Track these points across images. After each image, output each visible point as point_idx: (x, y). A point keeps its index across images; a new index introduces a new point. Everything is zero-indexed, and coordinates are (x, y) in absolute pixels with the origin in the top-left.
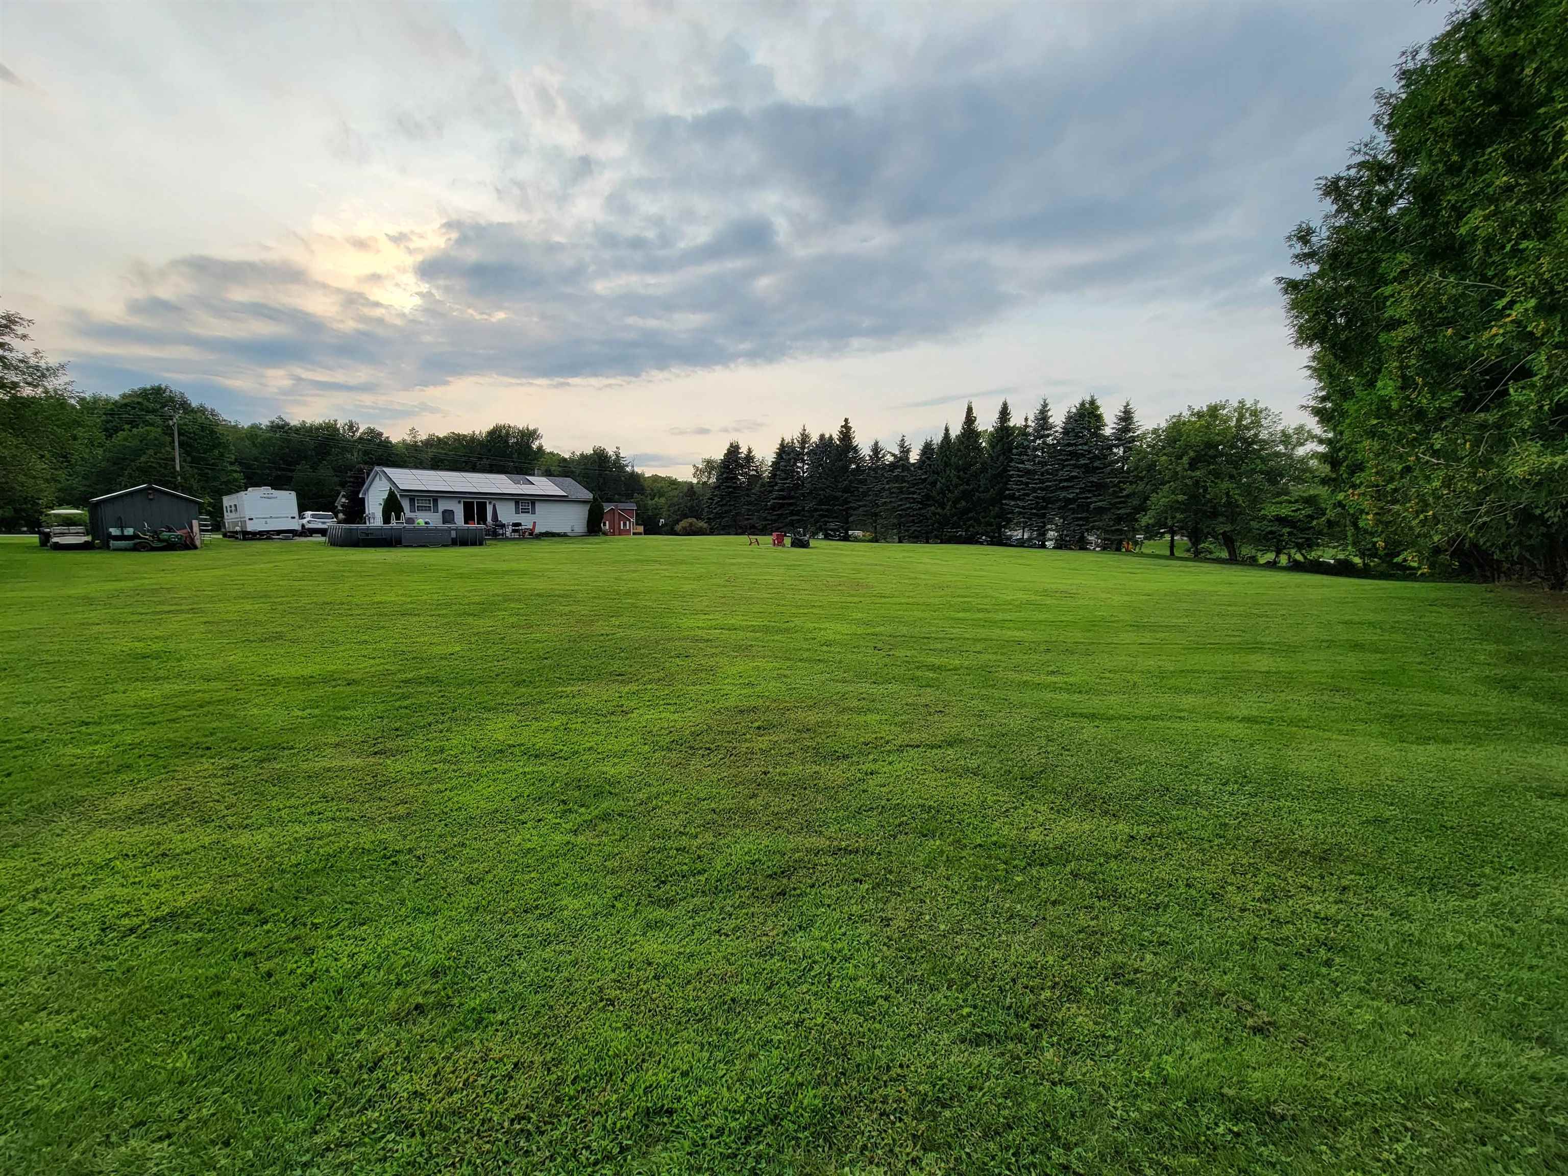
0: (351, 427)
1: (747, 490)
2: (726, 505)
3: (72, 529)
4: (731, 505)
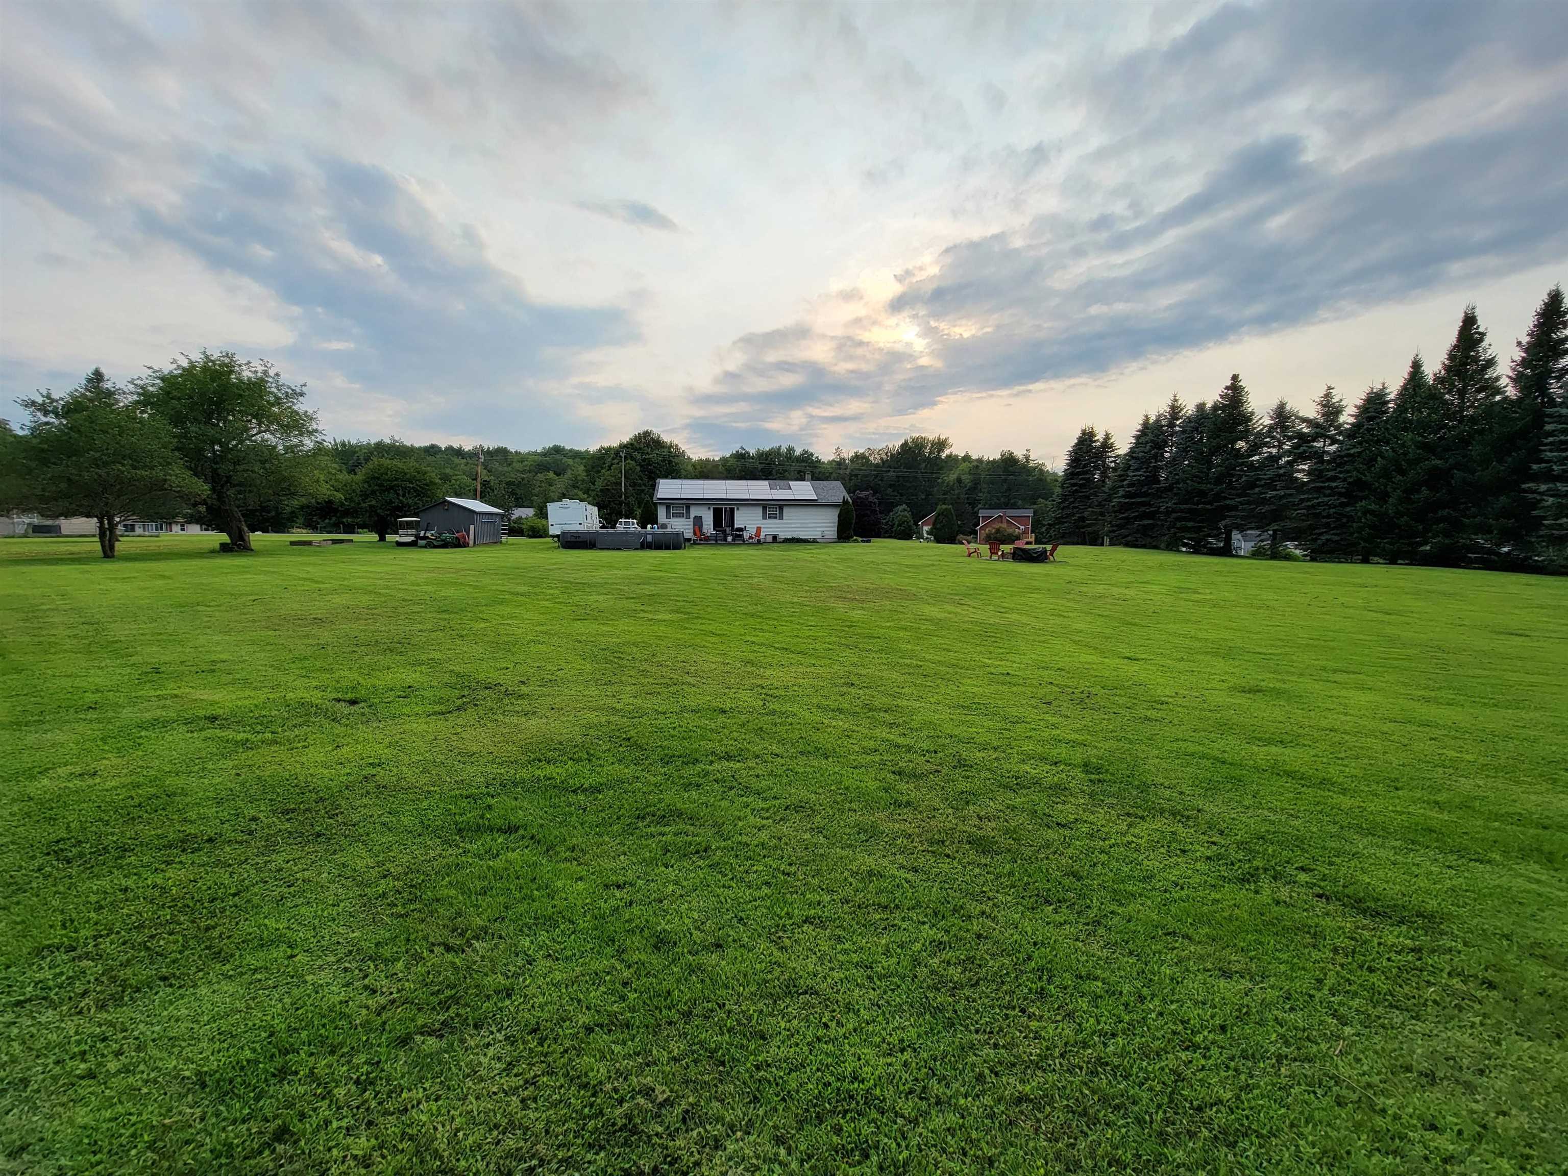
0: (791, 450)
1: (1097, 487)
2: (1068, 507)
3: (410, 531)
4: (1074, 507)
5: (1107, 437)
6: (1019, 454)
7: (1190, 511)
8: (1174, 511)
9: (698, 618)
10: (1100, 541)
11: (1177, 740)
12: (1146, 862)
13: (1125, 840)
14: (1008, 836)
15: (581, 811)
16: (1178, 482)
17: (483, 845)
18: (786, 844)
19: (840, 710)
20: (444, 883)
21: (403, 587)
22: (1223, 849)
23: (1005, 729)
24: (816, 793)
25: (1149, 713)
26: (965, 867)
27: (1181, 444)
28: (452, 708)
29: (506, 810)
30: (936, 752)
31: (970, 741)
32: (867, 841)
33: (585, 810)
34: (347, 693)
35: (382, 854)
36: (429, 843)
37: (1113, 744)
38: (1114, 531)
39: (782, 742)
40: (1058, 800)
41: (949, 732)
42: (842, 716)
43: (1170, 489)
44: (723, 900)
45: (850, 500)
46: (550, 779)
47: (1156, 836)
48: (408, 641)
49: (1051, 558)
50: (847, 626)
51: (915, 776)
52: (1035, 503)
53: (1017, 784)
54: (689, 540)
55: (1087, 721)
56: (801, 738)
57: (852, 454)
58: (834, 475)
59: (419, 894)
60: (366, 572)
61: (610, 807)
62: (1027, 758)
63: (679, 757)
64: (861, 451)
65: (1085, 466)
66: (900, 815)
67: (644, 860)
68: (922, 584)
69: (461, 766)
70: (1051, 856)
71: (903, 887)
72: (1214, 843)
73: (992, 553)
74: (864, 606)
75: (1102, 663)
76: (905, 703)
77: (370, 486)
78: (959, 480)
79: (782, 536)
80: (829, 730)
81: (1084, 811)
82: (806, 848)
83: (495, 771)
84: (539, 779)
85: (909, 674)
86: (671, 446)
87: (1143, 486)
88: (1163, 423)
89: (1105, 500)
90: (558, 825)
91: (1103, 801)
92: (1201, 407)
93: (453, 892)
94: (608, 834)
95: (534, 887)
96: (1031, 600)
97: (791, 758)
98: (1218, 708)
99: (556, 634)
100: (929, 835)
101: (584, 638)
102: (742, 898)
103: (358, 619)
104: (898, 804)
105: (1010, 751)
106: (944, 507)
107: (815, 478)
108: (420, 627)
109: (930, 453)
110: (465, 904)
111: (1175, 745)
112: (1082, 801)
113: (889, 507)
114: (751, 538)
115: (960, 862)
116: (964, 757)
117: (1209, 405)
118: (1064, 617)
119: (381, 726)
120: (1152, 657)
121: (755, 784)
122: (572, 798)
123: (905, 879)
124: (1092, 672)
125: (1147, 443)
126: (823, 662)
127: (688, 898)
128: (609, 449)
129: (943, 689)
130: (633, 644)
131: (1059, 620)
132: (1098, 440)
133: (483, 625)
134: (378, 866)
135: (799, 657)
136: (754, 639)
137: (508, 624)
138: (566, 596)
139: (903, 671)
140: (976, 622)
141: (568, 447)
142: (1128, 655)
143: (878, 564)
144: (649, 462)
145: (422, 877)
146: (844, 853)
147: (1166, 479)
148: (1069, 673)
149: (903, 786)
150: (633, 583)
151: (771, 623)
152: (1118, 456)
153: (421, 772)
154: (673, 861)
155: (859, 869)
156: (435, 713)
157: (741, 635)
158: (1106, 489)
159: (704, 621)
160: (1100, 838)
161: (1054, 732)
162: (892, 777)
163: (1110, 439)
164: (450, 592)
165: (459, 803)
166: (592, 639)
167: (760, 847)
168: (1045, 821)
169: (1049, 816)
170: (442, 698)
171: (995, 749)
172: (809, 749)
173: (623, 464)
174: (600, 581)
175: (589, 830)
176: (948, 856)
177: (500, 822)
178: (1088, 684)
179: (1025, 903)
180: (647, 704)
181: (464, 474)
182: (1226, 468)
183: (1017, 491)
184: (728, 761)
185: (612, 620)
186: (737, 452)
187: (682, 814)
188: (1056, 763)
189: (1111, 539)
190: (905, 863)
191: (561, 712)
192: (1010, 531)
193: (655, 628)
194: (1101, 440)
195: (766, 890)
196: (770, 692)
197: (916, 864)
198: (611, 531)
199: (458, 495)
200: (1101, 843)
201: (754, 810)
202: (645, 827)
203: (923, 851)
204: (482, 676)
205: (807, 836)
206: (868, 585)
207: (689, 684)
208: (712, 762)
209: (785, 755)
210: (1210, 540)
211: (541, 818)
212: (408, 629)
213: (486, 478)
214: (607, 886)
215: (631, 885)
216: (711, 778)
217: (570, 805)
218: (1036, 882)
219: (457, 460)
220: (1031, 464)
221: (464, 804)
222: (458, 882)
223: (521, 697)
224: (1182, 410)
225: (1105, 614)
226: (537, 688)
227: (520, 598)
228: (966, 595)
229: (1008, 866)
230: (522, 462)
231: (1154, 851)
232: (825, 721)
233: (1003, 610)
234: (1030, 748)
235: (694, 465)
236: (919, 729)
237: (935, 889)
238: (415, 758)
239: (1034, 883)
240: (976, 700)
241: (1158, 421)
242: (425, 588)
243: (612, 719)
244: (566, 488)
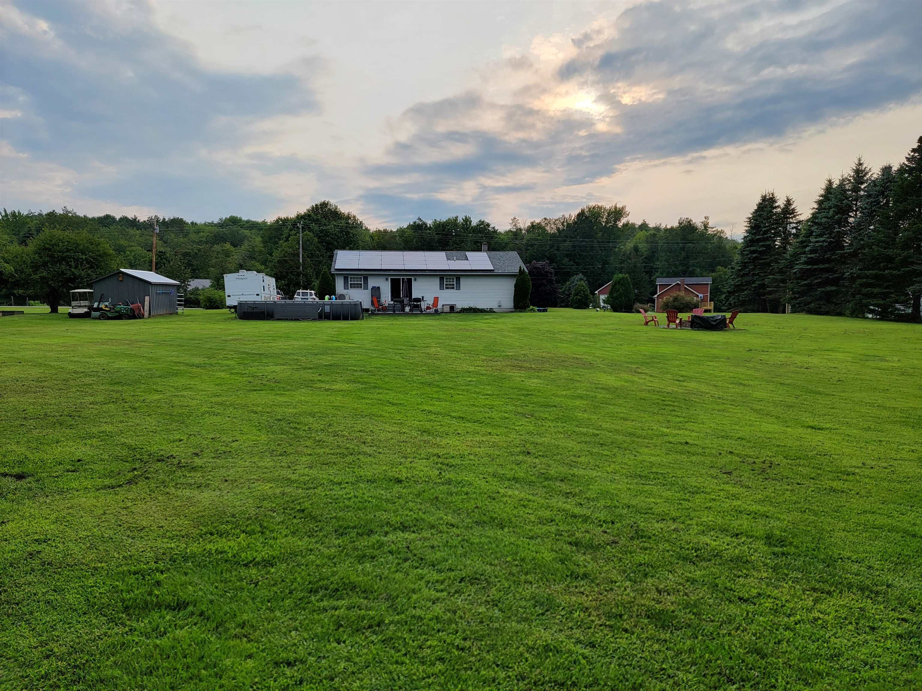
0: (467, 220)
1: (779, 254)
2: (747, 274)
3: (83, 303)
4: (754, 275)
5: (789, 202)
6: (698, 221)
7: (876, 277)
8: (859, 277)
9: (375, 387)
10: (781, 309)
11: (865, 512)
12: (833, 639)
13: (811, 616)
14: (688, 611)
15: (253, 586)
16: (863, 247)
17: (150, 622)
18: (461, 618)
19: (516, 480)
20: (108, 663)
21: (76, 359)
22: (915, 626)
23: (684, 499)
24: (491, 564)
25: (834, 484)
26: (644, 643)
27: (866, 208)
28: (122, 481)
29: (175, 587)
30: (613, 523)
31: (648, 512)
32: (543, 614)
33: (256, 584)
34: (13, 468)
35: (45, 634)
36: (94, 621)
37: (796, 516)
38: (796, 298)
39: (457, 512)
40: (740, 573)
41: (626, 501)
42: (518, 485)
43: (854, 254)
44: (396, 677)
45: (526, 269)
46: (221, 553)
47: (843, 613)
48: (78, 414)
49: (731, 325)
50: (523, 395)
51: (592, 547)
52: (713, 271)
53: (697, 556)
54: (367, 310)
55: (769, 492)
56: (477, 507)
57: (528, 224)
58: (511, 245)
59: (82, 674)
60: (36, 344)
61: (283, 581)
62: (706, 530)
63: (354, 527)
64: (538, 221)
65: (765, 232)
66: (576, 587)
67: (316, 635)
68: (598, 353)
69: (130, 540)
70: (733, 632)
71: (580, 663)
72: (905, 620)
73: (670, 321)
74: (540, 374)
75: (784, 433)
76: (581, 472)
77: (41, 257)
78: (636, 249)
79: (460, 305)
80: (505, 499)
81: (768, 586)
82: (481, 622)
83: (165, 546)
84: (210, 553)
85: (586, 443)
86: (348, 217)
87: (826, 252)
88: (847, 187)
89: (786, 267)
90: (228, 601)
91: (787, 575)
92: (887, 170)
93: (117, 672)
94: (279, 609)
95: (202, 665)
96: (711, 368)
97: (467, 528)
98: (907, 479)
99: (231, 405)
100: (607, 608)
101: (260, 409)
102: (415, 674)
103: (26, 392)
104: (575, 576)
105: (689, 522)
106: (620, 276)
107: (492, 248)
108: (91, 399)
109: (607, 222)
110: (130, 685)
111: (863, 518)
112: (765, 575)
113: (565, 276)
114: (428, 308)
115: (638, 638)
116: (641, 527)
117: (895, 168)
118: (744, 385)
119: (48, 501)
120: (838, 426)
121: (431, 556)
122: (244, 572)
123: (583, 655)
124: (774, 441)
125: (830, 208)
126: (499, 431)
127: (360, 676)
128: (285, 221)
129: (619, 459)
130: (310, 414)
131: (739, 389)
132: (779, 207)
133: (157, 397)
134: (42, 646)
135: (476, 426)
136: (430, 408)
137: (182, 396)
138: (242, 367)
139: (580, 440)
140: (654, 391)
141: (245, 218)
142: (811, 424)
143: (554, 333)
144: (326, 233)
145: (87, 657)
146: (520, 627)
147: (851, 245)
148: (750, 442)
149: (580, 558)
150: (310, 354)
151: (448, 392)
152: (799, 222)
153: (88, 548)
154: (345, 637)
155: (535, 644)
156: (105, 487)
157: (418, 404)
158: (787, 256)
159: (381, 391)
160: (784, 614)
161: (735, 503)
162: (569, 548)
163: (790, 205)
164: (124, 364)
165: (126, 579)
166: (268, 410)
167: (434, 621)
168: (727, 595)
169: (731, 590)
170: (112, 471)
171: (674, 520)
172: (485, 519)
173: (301, 235)
174: (276, 352)
175: (260, 605)
176: (626, 631)
177: (169, 598)
178: (770, 454)
179: (707, 681)
180: (323, 475)
181: (139, 245)
182: (914, 233)
183: (695, 259)
184: (403, 531)
185: (289, 390)
186: (415, 223)
187: (355, 587)
188: (737, 535)
189: (793, 306)
190: (582, 638)
191: (235, 484)
192: (688, 299)
193: (332, 398)
194: (782, 206)
195: (440, 666)
196: (446, 462)
197: (593, 639)
198: (288, 301)
199: (132, 266)
200: (786, 619)
201: (429, 582)
202: (318, 601)
203: (601, 625)
204: (154, 449)
205: (482, 609)
206: (544, 354)
207: (365, 454)
208: (386, 533)
209: (461, 525)
210: (898, 306)
211: (211, 594)
212: (79, 401)
213: (162, 249)
214: (277, 664)
215: (302, 662)
216: (386, 549)
217: (241, 580)
218: (717, 659)
219: (132, 231)
220: (710, 232)
221: (132, 580)
222: (123, 662)
223: (194, 469)
224: (866, 173)
225: (787, 382)
226: (211, 460)
227: (195, 370)
228: (643, 364)
229: (688, 642)
230: (198, 232)
231: (841, 628)
232: (500, 490)
233: (681, 379)
234: (710, 519)
235: (372, 237)
236: (597, 499)
237: (612, 666)
238: (82, 534)
239: (716, 660)
240: (654, 470)
241: (841, 185)
242: (97, 360)
243: (287, 490)
244: (244, 259)
